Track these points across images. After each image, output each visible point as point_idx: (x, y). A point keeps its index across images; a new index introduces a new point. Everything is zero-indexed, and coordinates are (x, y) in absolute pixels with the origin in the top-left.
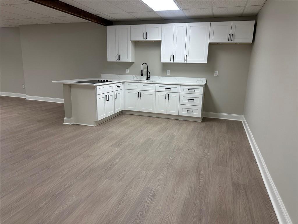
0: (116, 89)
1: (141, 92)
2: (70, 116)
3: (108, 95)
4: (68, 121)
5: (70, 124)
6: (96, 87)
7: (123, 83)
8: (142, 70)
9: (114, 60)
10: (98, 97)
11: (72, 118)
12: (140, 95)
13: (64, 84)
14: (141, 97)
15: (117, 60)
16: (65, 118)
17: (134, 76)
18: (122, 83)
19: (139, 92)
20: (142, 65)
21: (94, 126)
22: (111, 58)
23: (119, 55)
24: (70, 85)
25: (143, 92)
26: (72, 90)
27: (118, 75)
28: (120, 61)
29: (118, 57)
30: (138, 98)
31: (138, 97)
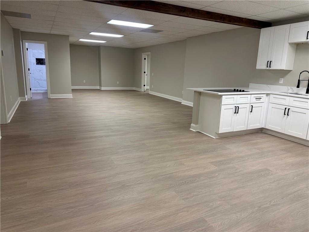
0: (254, 100)
1: (289, 109)
2: (197, 123)
3: (238, 107)
4: (194, 128)
5: (194, 131)
6: (221, 96)
7: (268, 95)
8: (299, 80)
9: (264, 67)
10: (223, 107)
11: (197, 126)
12: (287, 112)
13: (195, 92)
14: (288, 115)
15: (267, 67)
16: (192, 125)
17: (289, 87)
18: (265, 95)
19: (286, 108)
20: (301, 73)
21: (215, 138)
22: (261, 65)
23: (271, 61)
24: (200, 93)
25: (292, 109)
26: (202, 98)
27: (269, 85)
28: (270, 68)
29: (269, 63)
30: (284, 117)
31: (285, 114)
